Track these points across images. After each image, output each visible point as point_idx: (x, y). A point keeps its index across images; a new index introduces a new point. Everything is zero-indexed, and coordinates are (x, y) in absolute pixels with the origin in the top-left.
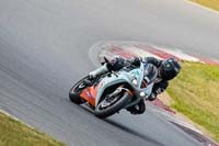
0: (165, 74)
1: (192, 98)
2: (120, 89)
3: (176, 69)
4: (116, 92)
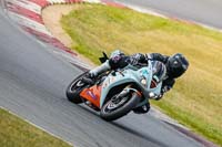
0: (173, 71)
1: (93, 40)
2: (128, 89)
3: (184, 66)
4: (123, 92)
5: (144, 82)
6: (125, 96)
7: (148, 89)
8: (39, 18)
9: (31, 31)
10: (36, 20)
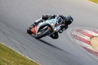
2: (46, 27)
3: (71, 20)
5: (52, 24)
6: (45, 29)
7: (54, 27)
8: (89, 43)
9: (85, 48)
10: (88, 43)
